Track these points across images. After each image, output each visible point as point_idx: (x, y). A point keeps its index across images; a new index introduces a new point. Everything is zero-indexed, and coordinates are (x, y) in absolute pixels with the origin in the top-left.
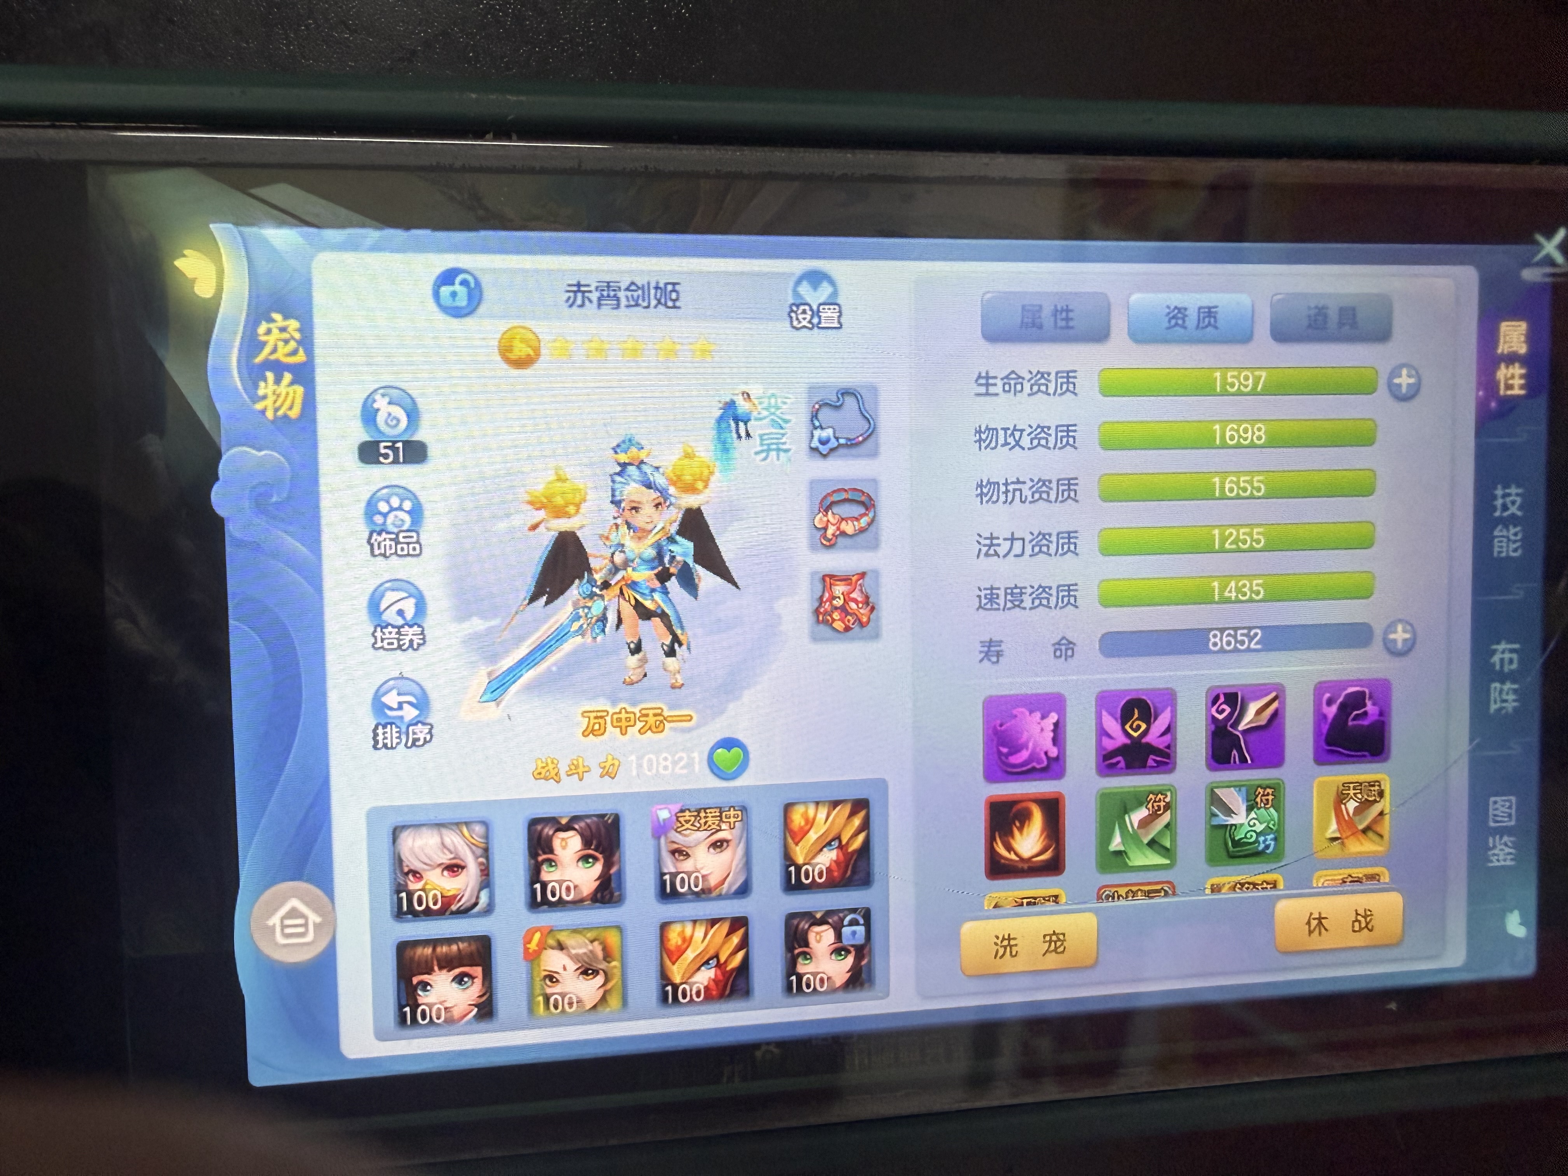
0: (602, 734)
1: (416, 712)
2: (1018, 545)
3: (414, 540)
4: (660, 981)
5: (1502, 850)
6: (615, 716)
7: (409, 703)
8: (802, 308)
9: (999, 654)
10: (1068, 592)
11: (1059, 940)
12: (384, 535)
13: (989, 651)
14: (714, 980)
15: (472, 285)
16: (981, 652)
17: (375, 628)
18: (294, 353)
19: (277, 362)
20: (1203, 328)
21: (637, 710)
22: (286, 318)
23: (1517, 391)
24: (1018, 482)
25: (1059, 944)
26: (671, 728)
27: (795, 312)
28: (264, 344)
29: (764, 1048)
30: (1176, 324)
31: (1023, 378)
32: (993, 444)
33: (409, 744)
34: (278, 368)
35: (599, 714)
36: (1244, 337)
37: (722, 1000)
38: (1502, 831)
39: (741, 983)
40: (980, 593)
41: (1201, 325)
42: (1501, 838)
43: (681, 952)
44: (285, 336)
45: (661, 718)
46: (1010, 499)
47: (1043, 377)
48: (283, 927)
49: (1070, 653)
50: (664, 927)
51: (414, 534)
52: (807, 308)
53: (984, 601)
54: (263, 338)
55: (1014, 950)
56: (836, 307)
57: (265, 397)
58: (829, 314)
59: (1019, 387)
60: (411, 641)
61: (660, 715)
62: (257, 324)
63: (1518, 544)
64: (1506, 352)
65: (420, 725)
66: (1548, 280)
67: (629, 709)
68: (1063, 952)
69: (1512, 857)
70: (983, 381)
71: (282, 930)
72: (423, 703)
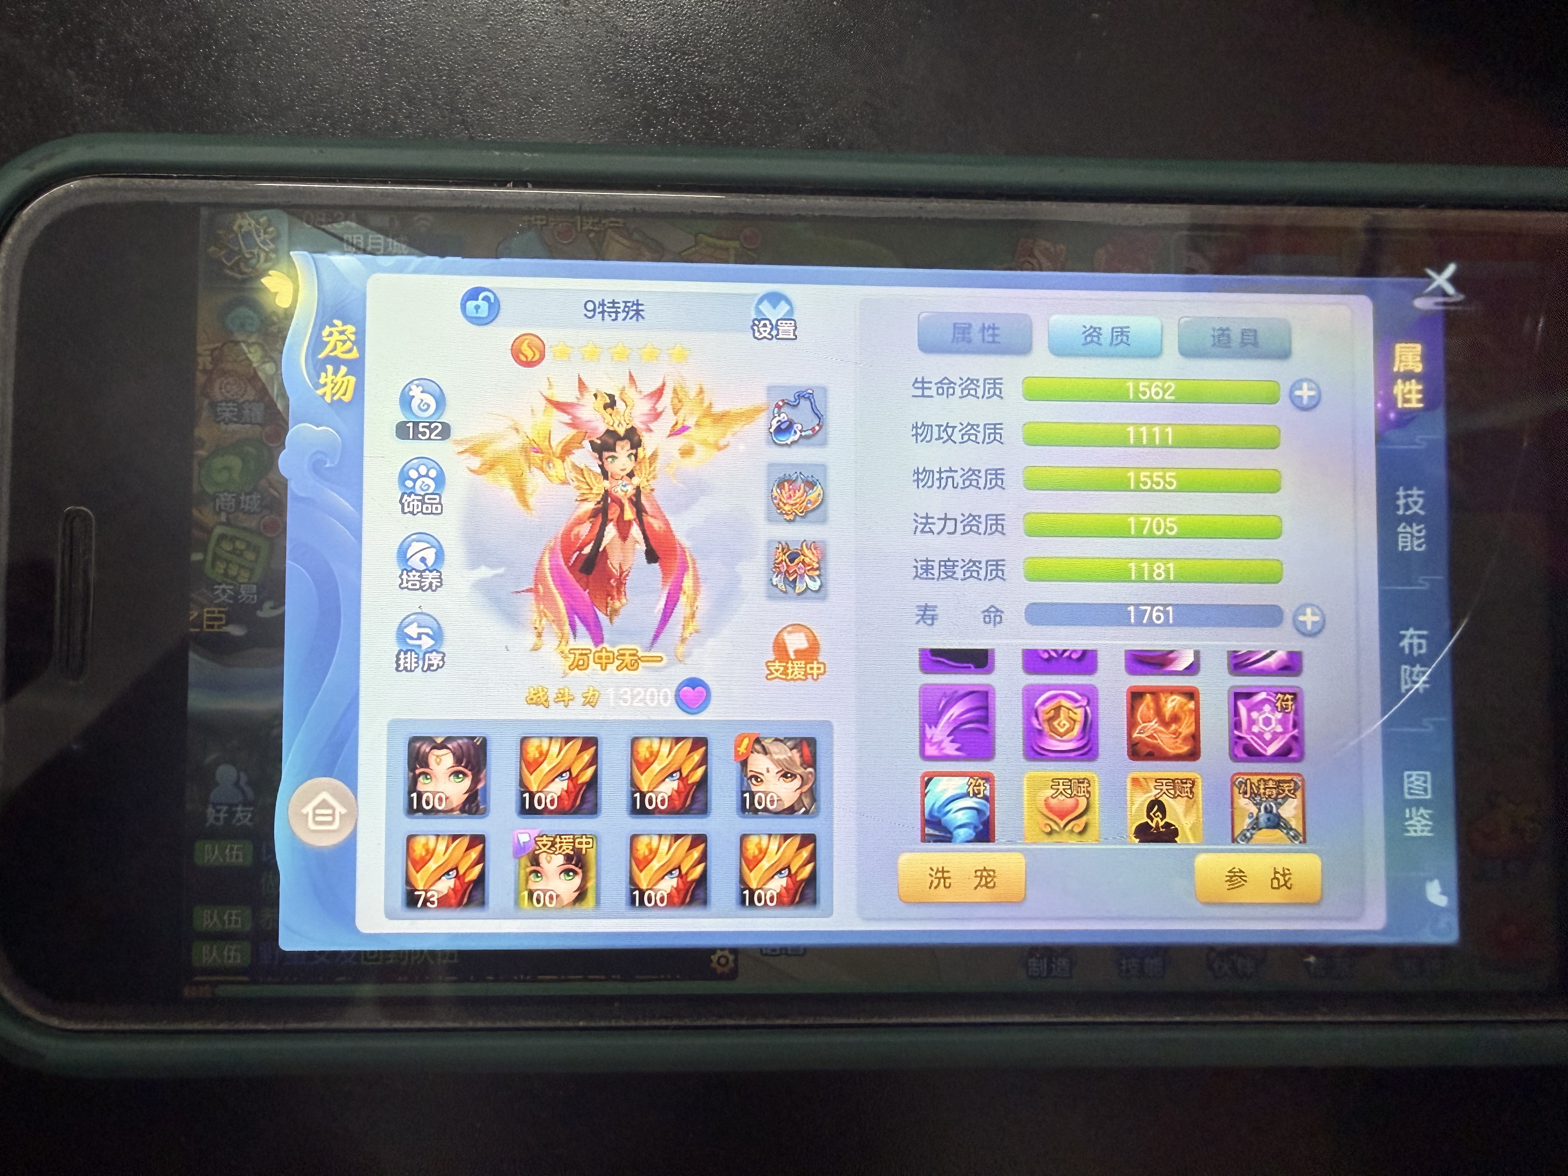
0: (585, 669)
1: (432, 642)
2: (950, 525)
3: (437, 501)
4: (629, 886)
5: (1419, 821)
6: (597, 655)
7: (427, 634)
8: (762, 322)
9: (933, 618)
10: (996, 568)
11: (990, 876)
12: (413, 496)
13: (925, 614)
14: (676, 889)
15: (492, 301)
16: (918, 615)
17: (403, 571)
18: (350, 351)
19: (336, 357)
20: (1117, 345)
21: (615, 650)
22: (344, 324)
23: (1415, 405)
24: (951, 471)
25: (989, 879)
26: (643, 667)
27: (757, 326)
28: (327, 343)
29: (719, 953)
30: (1092, 341)
31: (955, 384)
32: (928, 438)
33: (425, 669)
34: (336, 362)
35: (584, 652)
36: (1153, 353)
37: (682, 907)
38: (1419, 804)
39: (700, 893)
40: (916, 564)
41: (1115, 342)
42: (1418, 810)
43: (647, 861)
44: (343, 337)
45: (636, 658)
46: (943, 484)
47: (972, 382)
48: (315, 815)
49: (998, 619)
50: (634, 838)
51: (437, 497)
52: (767, 322)
53: (920, 571)
54: (326, 339)
55: (947, 880)
56: (793, 322)
57: (325, 385)
58: (786, 328)
59: (951, 391)
60: (431, 583)
61: (634, 655)
62: (322, 328)
63: (1422, 540)
64: (1402, 370)
65: (434, 653)
66: (1441, 308)
67: (609, 649)
68: (994, 887)
69: (1429, 828)
70: (920, 385)
71: (314, 818)
72: (438, 636)
